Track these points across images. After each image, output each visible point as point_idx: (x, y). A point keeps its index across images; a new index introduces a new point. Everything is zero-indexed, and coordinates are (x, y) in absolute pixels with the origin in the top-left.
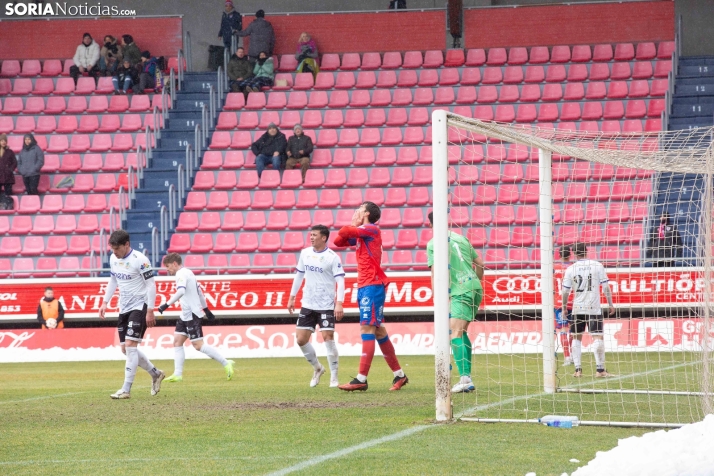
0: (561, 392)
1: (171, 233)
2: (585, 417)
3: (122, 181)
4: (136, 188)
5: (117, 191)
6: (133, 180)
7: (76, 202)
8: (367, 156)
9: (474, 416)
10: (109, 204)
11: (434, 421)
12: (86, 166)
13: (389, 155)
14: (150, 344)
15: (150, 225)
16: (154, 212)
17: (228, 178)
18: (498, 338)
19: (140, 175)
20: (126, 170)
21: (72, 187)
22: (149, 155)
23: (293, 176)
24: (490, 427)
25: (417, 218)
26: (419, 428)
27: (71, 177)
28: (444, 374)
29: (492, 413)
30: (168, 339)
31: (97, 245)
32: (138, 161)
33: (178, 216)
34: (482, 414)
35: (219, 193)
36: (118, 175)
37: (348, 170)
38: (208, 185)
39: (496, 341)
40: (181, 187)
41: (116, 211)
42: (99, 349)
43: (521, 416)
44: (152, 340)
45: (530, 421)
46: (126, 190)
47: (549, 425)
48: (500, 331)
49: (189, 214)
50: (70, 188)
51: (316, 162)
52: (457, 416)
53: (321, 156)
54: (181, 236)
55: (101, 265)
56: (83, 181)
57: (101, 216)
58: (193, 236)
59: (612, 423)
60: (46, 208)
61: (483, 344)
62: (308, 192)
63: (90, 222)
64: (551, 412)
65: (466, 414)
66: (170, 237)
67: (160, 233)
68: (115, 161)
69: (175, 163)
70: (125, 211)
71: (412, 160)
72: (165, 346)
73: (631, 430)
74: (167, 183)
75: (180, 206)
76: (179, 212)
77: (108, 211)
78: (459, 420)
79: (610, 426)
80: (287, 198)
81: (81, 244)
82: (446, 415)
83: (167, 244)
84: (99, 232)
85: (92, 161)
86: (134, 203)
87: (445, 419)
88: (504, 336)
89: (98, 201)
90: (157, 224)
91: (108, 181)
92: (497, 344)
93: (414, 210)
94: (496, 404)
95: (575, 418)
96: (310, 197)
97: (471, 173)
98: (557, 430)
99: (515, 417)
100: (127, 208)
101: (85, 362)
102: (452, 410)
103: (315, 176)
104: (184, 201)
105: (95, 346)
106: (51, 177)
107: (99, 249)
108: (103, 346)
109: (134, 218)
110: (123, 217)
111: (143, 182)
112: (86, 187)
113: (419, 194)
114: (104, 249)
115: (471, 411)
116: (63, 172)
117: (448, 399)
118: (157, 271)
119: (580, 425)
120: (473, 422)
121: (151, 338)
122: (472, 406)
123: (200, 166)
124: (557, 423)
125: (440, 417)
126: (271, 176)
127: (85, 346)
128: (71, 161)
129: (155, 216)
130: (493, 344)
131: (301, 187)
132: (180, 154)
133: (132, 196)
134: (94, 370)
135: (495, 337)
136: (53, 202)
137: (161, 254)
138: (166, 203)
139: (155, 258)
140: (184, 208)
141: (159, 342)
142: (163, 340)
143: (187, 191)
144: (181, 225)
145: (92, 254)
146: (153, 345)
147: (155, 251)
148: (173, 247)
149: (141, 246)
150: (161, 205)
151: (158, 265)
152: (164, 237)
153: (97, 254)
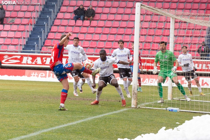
0: (173, 100)
1: (45, 39)
2: (181, 109)
3: (30, 21)
4: (35, 24)
5: (28, 24)
6: (34, 21)
7: (15, 28)
8: (112, 17)
9: (144, 106)
10: (26, 29)
11: (131, 107)
12: (19, 16)
13: (119, 17)
14: (36, 76)
15: (39, 36)
17: (65, 22)
18: (153, 80)
19: (36, 20)
20: (32, 18)
21: (14, 22)
22: (39, 13)
23: (87, 23)
24: (149, 110)
25: (127, 39)
26: (125, 109)
27: (14, 19)
28: (135, 92)
29: (150, 106)
30: (42, 75)
31: (21, 42)
32: (36, 15)
33: (48, 34)
34: (147, 106)
35: (62, 27)
36: (29, 19)
37: (105, 22)
38: (58, 24)
39: (152, 81)
40: (49, 25)
41: (28, 31)
42: (20, 76)
43: (160, 107)
44: (37, 75)
45: (163, 109)
46: (31, 25)
47: (169, 110)
48: (153, 78)
50: (13, 23)
51: (95, 19)
52: (138, 106)
53: (97, 16)
54: (49, 40)
55: (22, 49)
56: (17, 21)
57: (23, 33)
58: (52, 41)
59: (191, 111)
60: (5, 29)
61: (147, 82)
62: (92, 28)
63: (19, 34)
64: (170, 106)
65: (142, 106)
66: (45, 41)
67: (41, 39)
68: (28, 15)
69: (48, 16)
70: (30, 31)
71: (127, 19)
72: (42, 77)
73: (197, 114)
74: (45, 23)
75: (49, 31)
76: (48, 32)
77: (25, 31)
78: (139, 107)
79: (190, 112)
80: (85, 30)
81: (16, 41)
82: (135, 105)
83: (44, 43)
84: (22, 38)
85: (21, 14)
86: (34, 29)
87: (134, 107)
88: (154, 80)
89: (22, 28)
90: (41, 36)
91: (25, 21)
92: (152, 82)
93: (126, 36)
94: (152, 103)
95: (178, 109)
96: (92, 30)
97: (147, 25)
98: (172, 113)
99: (158, 107)
100: (31, 31)
101: (15, 81)
102: (137, 104)
103: (94, 23)
104: (50, 29)
105: (19, 75)
106: (7, 19)
107: (21, 43)
108: (21, 76)
109: (33, 34)
110: (30, 33)
111: (37, 22)
112: (18, 23)
113: (129, 31)
114: (23, 44)
115: (143, 104)
116: (11, 17)
117: (136, 100)
118: (40, 52)
119: (180, 111)
120: (144, 108)
122: (143, 103)
123: (56, 18)
124: (172, 110)
125: (133, 106)
126: (79, 22)
127: (15, 75)
128: (14, 14)
129: (40, 33)
130: (151, 82)
131: (89, 26)
132: (50, 13)
133: (33, 26)
134: (18, 83)
135: (151, 80)
136: (7, 27)
137: (42, 46)
138: (44, 30)
139: (40, 47)
140: (50, 31)
141: (40, 75)
142: (41, 75)
143: (51, 26)
144: (49, 37)
145: (19, 45)
146: (38, 76)
147: (40, 45)
148: (46, 44)
149: (35, 43)
150: (43, 30)
151: (41, 50)
152: (43, 41)
153: (21, 45)
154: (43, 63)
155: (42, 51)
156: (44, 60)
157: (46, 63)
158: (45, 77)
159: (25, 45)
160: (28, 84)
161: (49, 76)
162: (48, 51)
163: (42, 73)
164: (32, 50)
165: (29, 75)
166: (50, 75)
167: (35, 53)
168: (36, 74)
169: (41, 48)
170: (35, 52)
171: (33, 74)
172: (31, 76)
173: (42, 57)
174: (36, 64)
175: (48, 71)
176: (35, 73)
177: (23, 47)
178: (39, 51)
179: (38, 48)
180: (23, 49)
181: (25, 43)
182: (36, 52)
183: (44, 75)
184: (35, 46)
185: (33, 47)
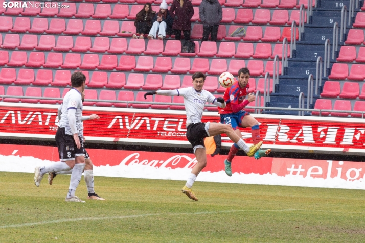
1: (324, 80)
3: (286, 34)
4: (297, 40)
5: (281, 41)
6: (295, 33)
7: (246, 49)
10: (274, 53)
12: (257, 19)
14: (301, 173)
15: (307, 72)
16: (312, 61)
19: (301, 30)
20: (290, 25)
21: (244, 36)
22: (310, 13)
27: (245, 28)
30: (317, 170)
31: (261, 87)
32: (300, 17)
33: (331, 66)
36: (282, 28)
38: (358, 41)
40: (335, 42)
41: (279, 59)
42: (258, 174)
44: (303, 170)
46: (289, 42)
49: (341, 65)
50: (242, 37)
54: (332, 83)
55: (264, 104)
56: (253, 32)
57: (266, 62)
58: (342, 83)
60: (221, 53)
63: (257, 67)
66: (323, 83)
67: (315, 79)
68: (281, 16)
69: (331, 21)
70: (286, 59)
72: (314, 176)
74: (323, 38)
75: (333, 58)
76: (332, 62)
77: (273, 59)
83: (321, 89)
84: (264, 76)
85: (262, 15)
86: (295, 52)
89: (264, 50)
90: (313, 72)
91: (273, 33)
100: (289, 57)
104: (337, 54)
105: (256, 172)
106: (227, 26)
107: (263, 90)
108: (262, 173)
109: (295, 66)
110: (285, 64)
111: (303, 35)
112: (256, 37)
114: (267, 90)
116: (237, 23)
118: (311, 112)
121: (302, 168)
123: (352, 24)
127: (247, 171)
128: (244, 15)
129: (312, 64)
132: (336, 13)
133: (293, 46)
134: (253, 193)
136: (227, 48)
137: (315, 98)
138: (321, 55)
139: (310, 100)
140: (337, 59)
141: (309, 172)
142: (312, 171)
143: (340, 45)
144: (333, 74)
145: (257, 93)
146: (304, 174)
147: (310, 94)
148: (325, 92)
149: (299, 89)
150: (318, 56)
151: (312, 107)
152: (319, 83)
153: (261, 94)
154: (319, 142)
155: (315, 109)
156: (320, 133)
157: (326, 139)
158: (324, 176)
159: (271, 94)
160: (279, 194)
161: (334, 174)
162: (330, 110)
163: (316, 166)
164: (290, 108)
165: (283, 172)
166: (337, 171)
167: (297, 115)
168: (299, 170)
169: (314, 102)
170: (297, 111)
171: (292, 169)
172: (288, 173)
173: (315, 125)
174: (300, 142)
175: (330, 162)
176: (296, 167)
177: (268, 99)
178: (308, 109)
179: (306, 103)
180: (268, 104)
181: (273, 89)
182: (299, 112)
183: (320, 172)
184: (298, 97)
185: (293, 100)
